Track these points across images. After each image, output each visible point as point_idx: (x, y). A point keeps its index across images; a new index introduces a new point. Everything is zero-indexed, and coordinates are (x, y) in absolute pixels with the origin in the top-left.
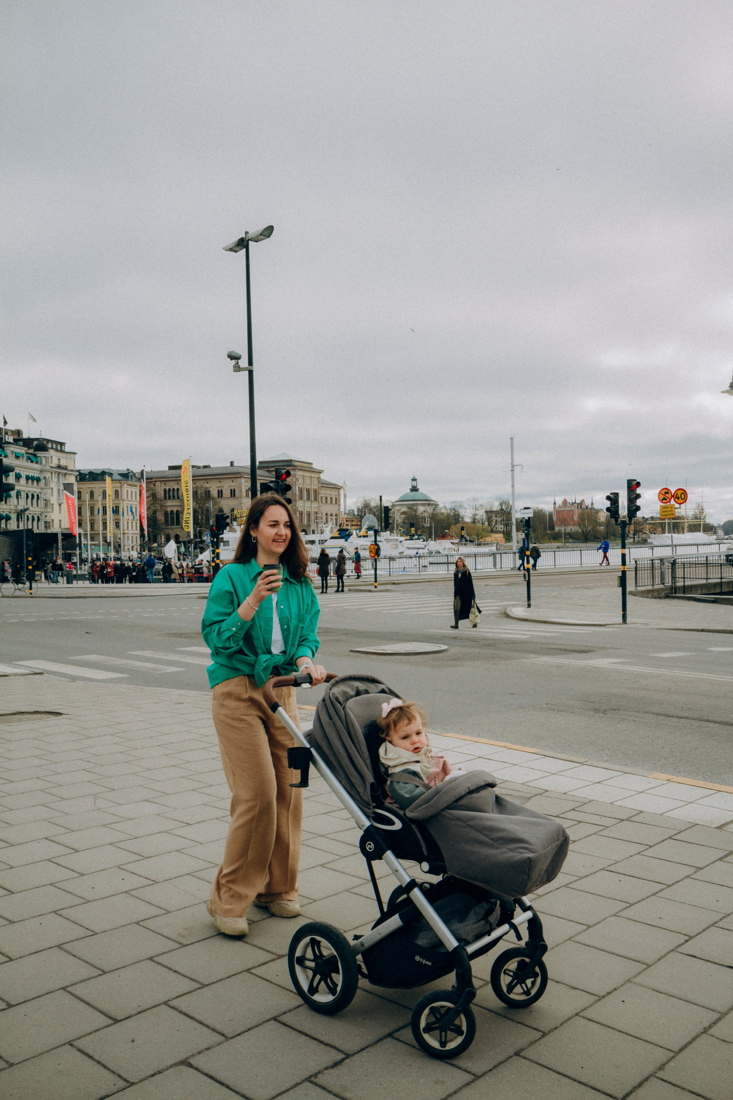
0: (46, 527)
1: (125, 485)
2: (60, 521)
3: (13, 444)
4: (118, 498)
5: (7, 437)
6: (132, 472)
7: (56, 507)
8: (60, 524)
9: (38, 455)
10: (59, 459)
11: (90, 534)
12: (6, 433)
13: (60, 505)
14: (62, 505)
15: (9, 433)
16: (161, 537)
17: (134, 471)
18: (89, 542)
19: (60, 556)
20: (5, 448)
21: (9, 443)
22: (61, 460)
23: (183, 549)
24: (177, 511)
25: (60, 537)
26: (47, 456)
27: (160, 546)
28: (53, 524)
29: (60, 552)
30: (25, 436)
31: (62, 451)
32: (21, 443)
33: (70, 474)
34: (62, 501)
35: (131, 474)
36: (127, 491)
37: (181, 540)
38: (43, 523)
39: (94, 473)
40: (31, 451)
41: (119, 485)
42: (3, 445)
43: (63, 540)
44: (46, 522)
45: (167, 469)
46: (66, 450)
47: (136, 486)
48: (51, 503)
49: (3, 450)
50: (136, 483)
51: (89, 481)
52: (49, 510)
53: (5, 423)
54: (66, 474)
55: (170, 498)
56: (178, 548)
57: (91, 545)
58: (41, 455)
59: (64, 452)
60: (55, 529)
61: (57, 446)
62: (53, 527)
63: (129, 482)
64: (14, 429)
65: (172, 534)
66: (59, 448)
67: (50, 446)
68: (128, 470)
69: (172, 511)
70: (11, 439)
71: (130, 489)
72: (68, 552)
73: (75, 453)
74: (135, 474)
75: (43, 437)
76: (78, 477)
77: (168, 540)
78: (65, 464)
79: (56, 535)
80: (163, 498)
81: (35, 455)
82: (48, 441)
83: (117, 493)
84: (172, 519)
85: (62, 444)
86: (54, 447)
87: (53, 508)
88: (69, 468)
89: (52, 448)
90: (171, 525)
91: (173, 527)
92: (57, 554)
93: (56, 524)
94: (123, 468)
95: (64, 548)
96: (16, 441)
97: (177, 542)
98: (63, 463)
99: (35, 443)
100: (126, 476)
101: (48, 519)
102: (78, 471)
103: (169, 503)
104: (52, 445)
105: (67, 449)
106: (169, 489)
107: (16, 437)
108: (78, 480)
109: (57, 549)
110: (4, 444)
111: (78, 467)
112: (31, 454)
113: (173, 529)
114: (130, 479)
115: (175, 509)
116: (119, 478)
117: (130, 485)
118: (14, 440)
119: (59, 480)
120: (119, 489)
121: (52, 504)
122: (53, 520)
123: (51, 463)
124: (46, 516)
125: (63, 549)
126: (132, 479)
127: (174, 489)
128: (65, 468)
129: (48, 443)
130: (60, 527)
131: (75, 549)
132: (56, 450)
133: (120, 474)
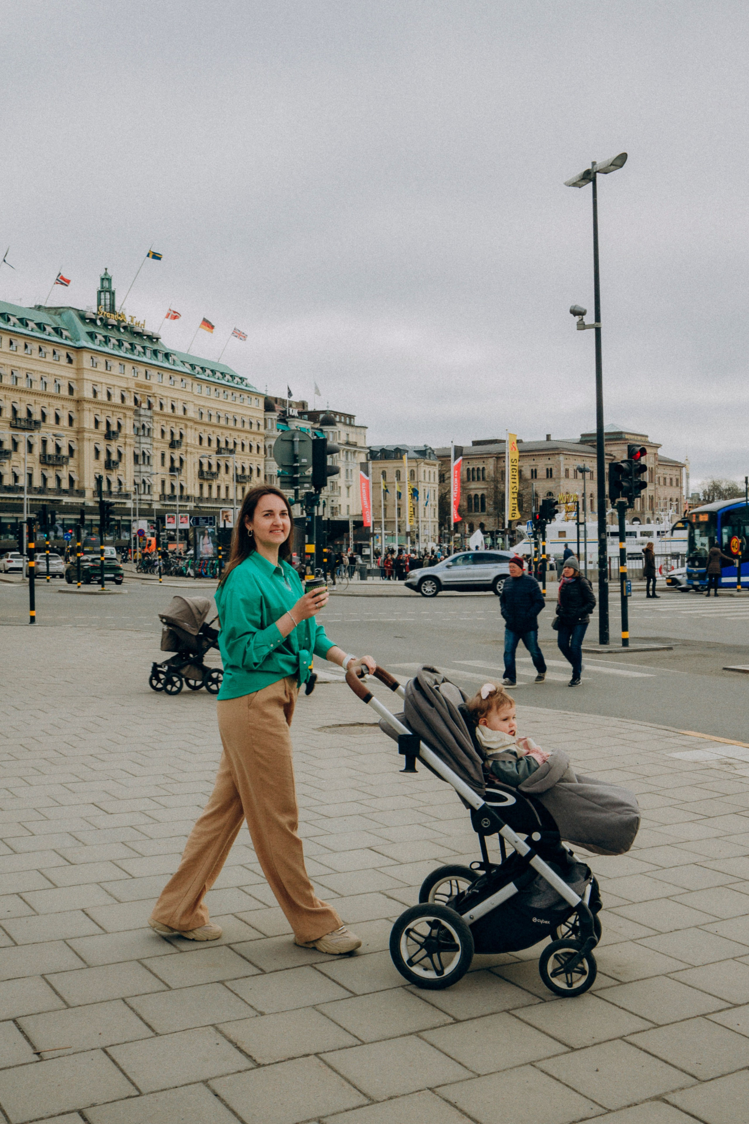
0: (332, 513)
1: (422, 464)
2: (348, 506)
3: (297, 418)
4: (414, 479)
5: (291, 409)
6: (430, 448)
7: (344, 490)
8: (348, 510)
9: (324, 430)
10: (348, 435)
11: (385, 522)
12: (290, 406)
13: (348, 488)
14: (351, 489)
15: (294, 406)
16: (465, 526)
17: (433, 448)
18: (384, 532)
19: (351, 547)
20: (289, 423)
21: (293, 417)
22: (350, 436)
23: (489, 541)
24: (483, 495)
25: (351, 525)
26: (335, 431)
27: (464, 537)
28: (340, 509)
29: (352, 543)
30: (310, 408)
31: (351, 425)
32: (306, 416)
33: (360, 452)
34: (350, 483)
35: (429, 451)
36: (425, 471)
37: (486, 529)
38: (329, 509)
39: (386, 450)
40: (317, 426)
41: (415, 464)
42: (287, 420)
43: (354, 528)
44: (332, 508)
45: (471, 444)
46: (356, 425)
47: (435, 465)
48: (339, 485)
49: (287, 426)
50: (434, 462)
51: (381, 459)
52: (336, 494)
53: (290, 394)
54: (355, 451)
55: (473, 479)
56: (485, 538)
57: (386, 534)
58: (329, 430)
59: (353, 426)
60: (342, 516)
61: (345, 419)
62: (340, 513)
63: (427, 461)
64: (298, 401)
65: (476, 522)
66: (348, 422)
67: (337, 419)
68: (425, 446)
69: (476, 495)
70: (295, 413)
71: (427, 468)
72: (359, 542)
73: (367, 428)
74: (433, 451)
75: (330, 409)
76: (369, 455)
77: (472, 530)
78: (354, 441)
79: (346, 523)
80: (466, 480)
81: (321, 430)
82: (336, 413)
83: (412, 473)
84: (476, 505)
85: (351, 417)
86: (343, 420)
87: (340, 491)
88: (359, 445)
89: (340, 422)
90: (476, 511)
91: (478, 514)
92: (348, 545)
93: (344, 510)
94: (420, 445)
95: (355, 538)
96: (301, 414)
97: (484, 532)
98: (352, 439)
99: (322, 416)
100: (423, 453)
101: (335, 505)
102: (369, 448)
103: (473, 485)
104: (340, 418)
105: (357, 422)
106: (473, 469)
107: (301, 410)
108: (369, 458)
109: (348, 539)
110: (288, 417)
111: (368, 445)
112: (317, 429)
113: (477, 516)
114: (427, 457)
115: (479, 493)
116: (416, 455)
117: (427, 464)
118: (299, 413)
119: (347, 459)
120: (415, 469)
121: (340, 487)
122: (340, 505)
123: (339, 439)
124: (333, 501)
125: (354, 540)
126: (430, 457)
127: (478, 469)
128: (355, 445)
129: (335, 416)
130: (348, 514)
131: (368, 540)
132: (345, 424)
133: (415, 451)
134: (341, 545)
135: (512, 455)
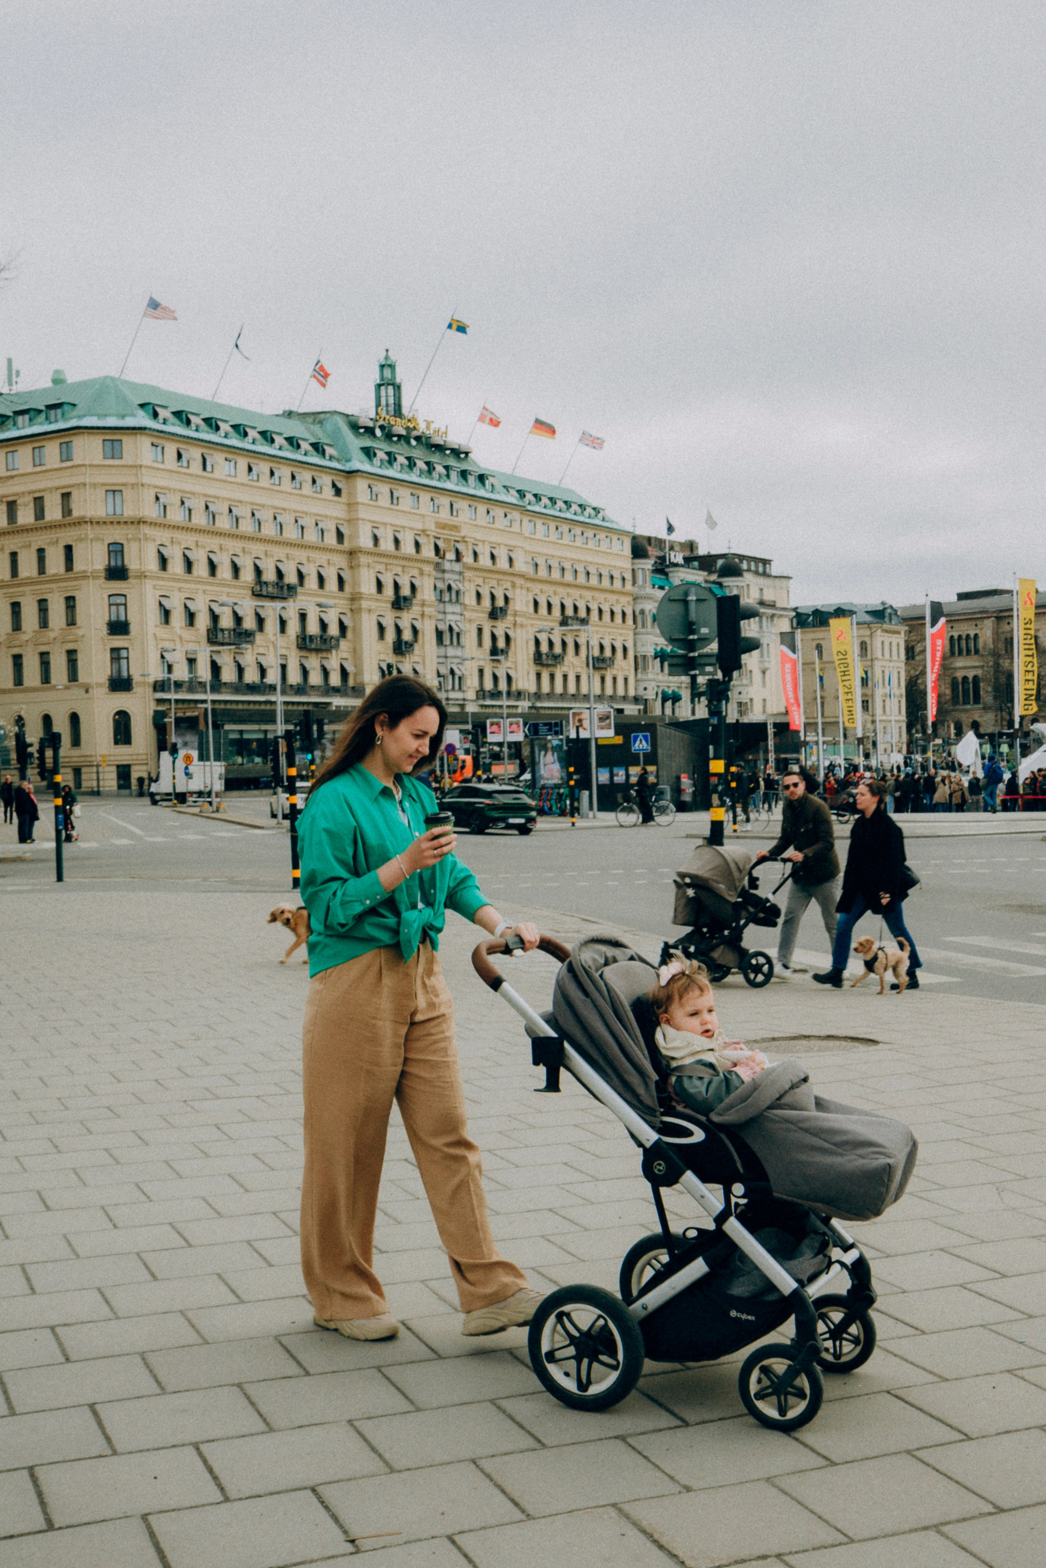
0: (741, 713)
1: (879, 631)
2: (764, 700)
3: (682, 566)
4: (866, 655)
5: (672, 554)
6: (891, 607)
7: (757, 676)
8: (764, 707)
9: (725, 584)
10: (761, 590)
11: (823, 723)
12: (672, 548)
13: (764, 672)
14: (768, 673)
15: (677, 548)
16: (949, 727)
17: (894, 606)
18: (821, 739)
19: (772, 763)
20: (670, 575)
21: (676, 565)
22: (765, 591)
23: (987, 749)
24: (975, 678)
25: (771, 731)
26: (740, 584)
27: (947, 743)
28: (752, 705)
29: (772, 757)
30: (702, 551)
31: (765, 574)
32: (696, 564)
33: (781, 616)
34: (767, 665)
35: (889, 611)
36: (883, 643)
37: (982, 731)
38: (735, 706)
39: (822, 612)
40: (714, 577)
41: (868, 632)
42: (667, 570)
43: (775, 734)
44: (740, 704)
45: (956, 598)
46: (774, 574)
47: (898, 633)
48: (749, 668)
49: (667, 579)
50: (895, 628)
51: (814, 626)
52: (745, 682)
53: (670, 529)
54: (773, 616)
55: (960, 653)
56: (981, 745)
57: (824, 743)
58: (730, 584)
59: (769, 576)
60: (755, 716)
61: (757, 567)
62: (752, 711)
63: (885, 626)
64: (683, 541)
65: (966, 719)
66: (761, 569)
67: (745, 566)
68: (883, 603)
69: (965, 678)
70: (679, 558)
71: (888, 638)
72: (783, 756)
73: (789, 578)
74: (896, 611)
75: (732, 551)
76: (795, 621)
77: (960, 734)
78: (773, 599)
79: (763, 726)
80: (949, 654)
81: (720, 585)
82: (742, 558)
83: (863, 647)
84: (966, 692)
85: (765, 562)
86: (753, 568)
87: (751, 677)
88: (778, 605)
89: (749, 570)
90: (965, 703)
91: (968, 707)
92: (766, 761)
93: (757, 707)
94: (874, 602)
95: (777, 750)
96: (688, 560)
97: (979, 736)
98: (768, 597)
99: (720, 562)
100: (879, 615)
101: (744, 699)
102: (795, 609)
103: (960, 662)
104: (749, 566)
105: (775, 569)
106: (960, 637)
107: (687, 554)
108: (795, 624)
109: (766, 751)
110: (668, 566)
111: (793, 605)
112: (714, 582)
113: (966, 711)
114: (887, 619)
115: (971, 674)
116: (868, 618)
117: (887, 631)
118: (685, 559)
119: (761, 627)
120: (867, 640)
121: (751, 671)
122: (751, 700)
123: (748, 597)
124: (740, 693)
125: (776, 752)
126: (890, 620)
127: (968, 636)
128: (773, 606)
129: (741, 561)
130: (764, 712)
131: (798, 751)
132: (756, 573)
133: (867, 612)
134: (755, 761)
135: (1023, 612)
